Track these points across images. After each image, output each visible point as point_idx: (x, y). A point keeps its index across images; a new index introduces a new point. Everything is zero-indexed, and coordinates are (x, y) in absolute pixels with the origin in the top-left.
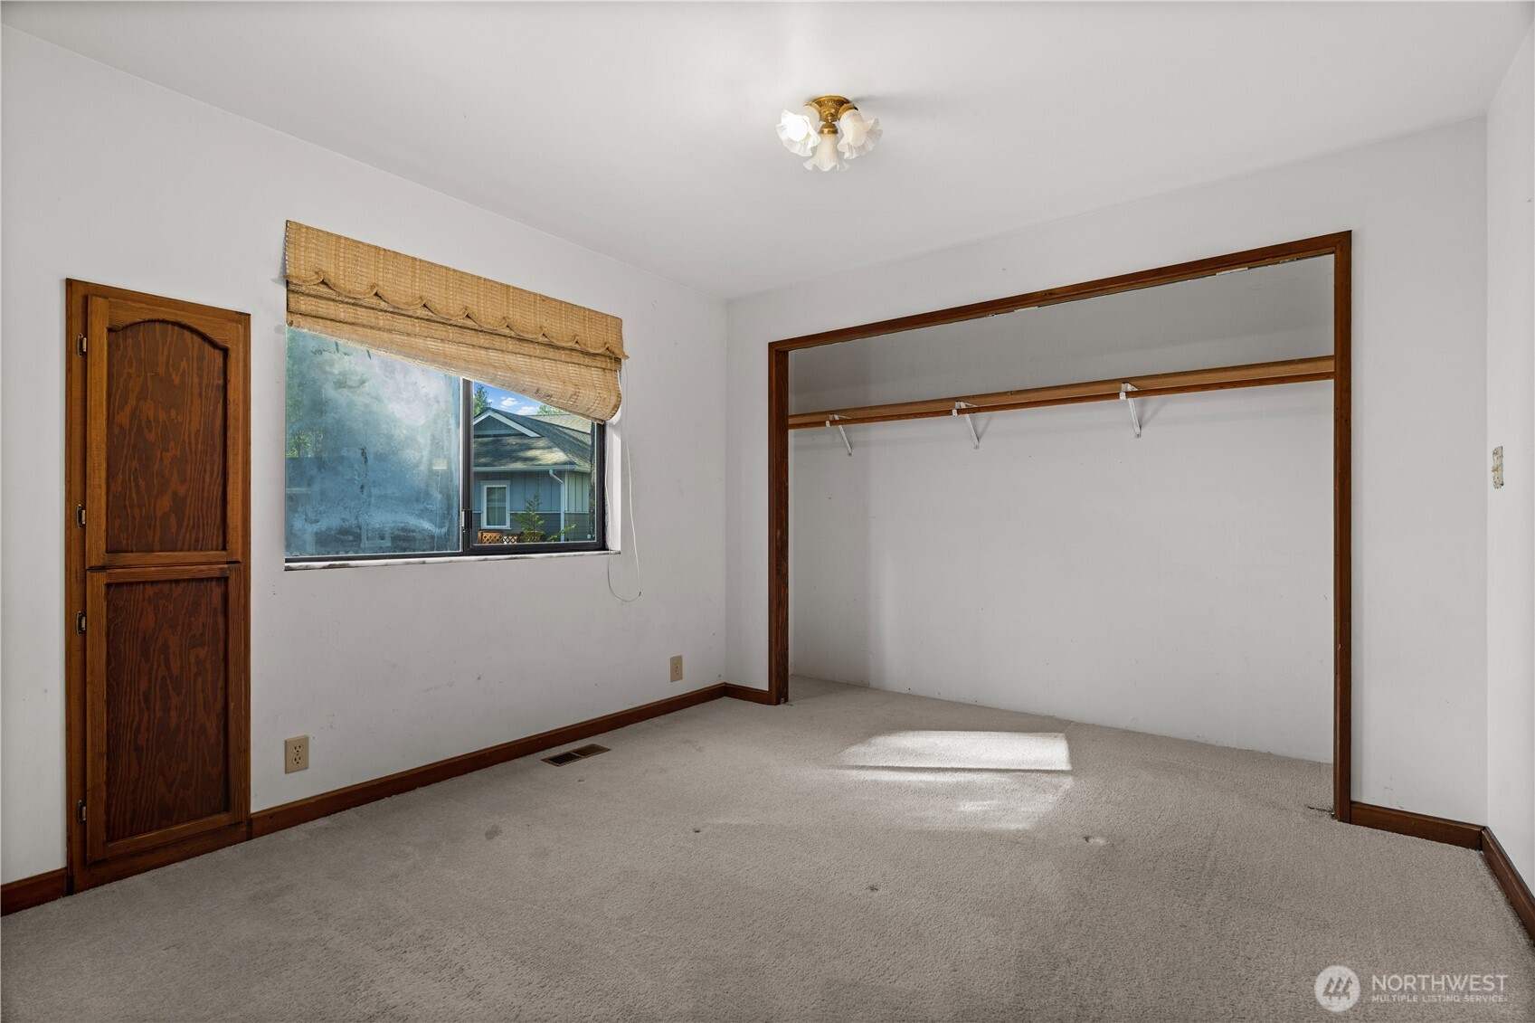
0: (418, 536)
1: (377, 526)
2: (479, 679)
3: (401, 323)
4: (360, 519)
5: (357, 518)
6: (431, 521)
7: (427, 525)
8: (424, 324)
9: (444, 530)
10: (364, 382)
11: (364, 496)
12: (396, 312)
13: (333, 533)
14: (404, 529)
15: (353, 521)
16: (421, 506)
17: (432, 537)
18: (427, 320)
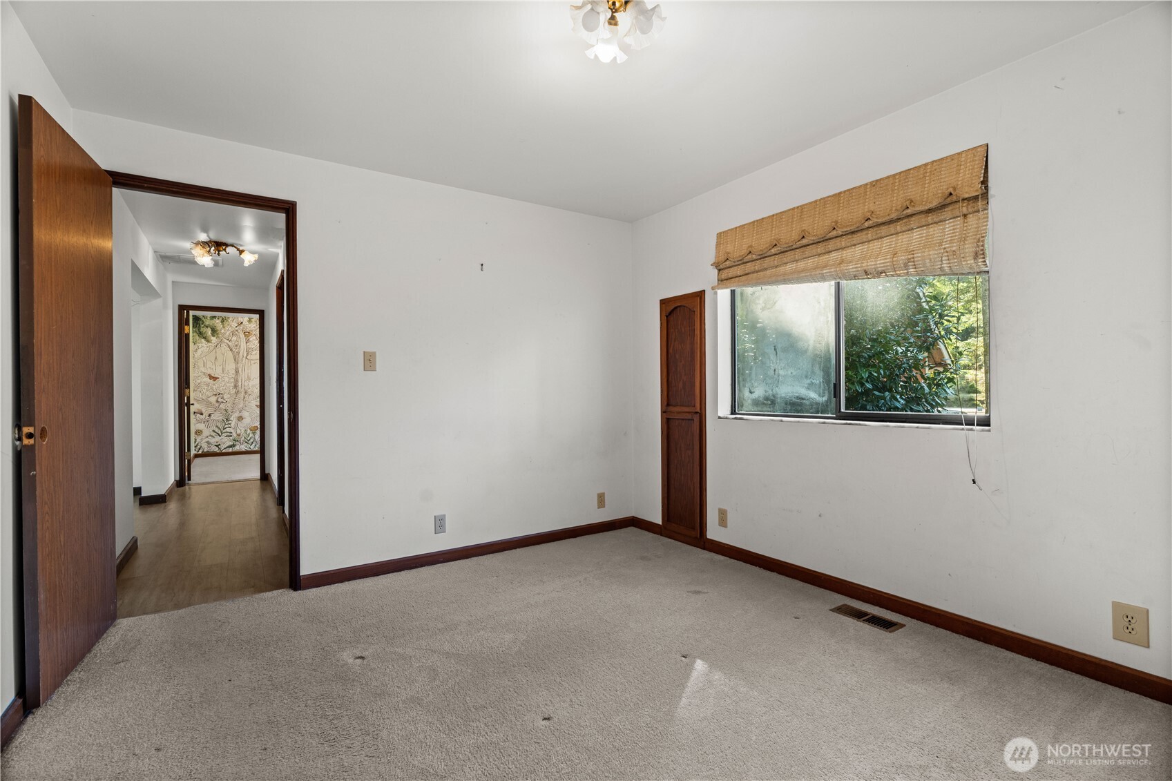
0: (807, 402)
1: (783, 395)
2: (820, 516)
3: (767, 262)
4: (774, 391)
5: (772, 390)
6: (816, 392)
7: (813, 395)
8: (780, 256)
9: (825, 399)
10: (775, 303)
11: (776, 376)
12: (763, 257)
13: (761, 399)
14: (797, 397)
15: (770, 392)
16: (809, 381)
17: (817, 404)
18: (780, 253)
